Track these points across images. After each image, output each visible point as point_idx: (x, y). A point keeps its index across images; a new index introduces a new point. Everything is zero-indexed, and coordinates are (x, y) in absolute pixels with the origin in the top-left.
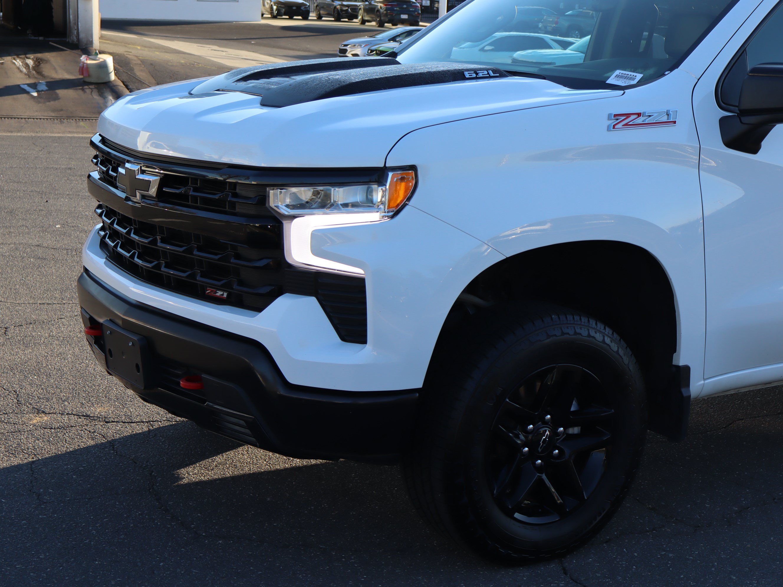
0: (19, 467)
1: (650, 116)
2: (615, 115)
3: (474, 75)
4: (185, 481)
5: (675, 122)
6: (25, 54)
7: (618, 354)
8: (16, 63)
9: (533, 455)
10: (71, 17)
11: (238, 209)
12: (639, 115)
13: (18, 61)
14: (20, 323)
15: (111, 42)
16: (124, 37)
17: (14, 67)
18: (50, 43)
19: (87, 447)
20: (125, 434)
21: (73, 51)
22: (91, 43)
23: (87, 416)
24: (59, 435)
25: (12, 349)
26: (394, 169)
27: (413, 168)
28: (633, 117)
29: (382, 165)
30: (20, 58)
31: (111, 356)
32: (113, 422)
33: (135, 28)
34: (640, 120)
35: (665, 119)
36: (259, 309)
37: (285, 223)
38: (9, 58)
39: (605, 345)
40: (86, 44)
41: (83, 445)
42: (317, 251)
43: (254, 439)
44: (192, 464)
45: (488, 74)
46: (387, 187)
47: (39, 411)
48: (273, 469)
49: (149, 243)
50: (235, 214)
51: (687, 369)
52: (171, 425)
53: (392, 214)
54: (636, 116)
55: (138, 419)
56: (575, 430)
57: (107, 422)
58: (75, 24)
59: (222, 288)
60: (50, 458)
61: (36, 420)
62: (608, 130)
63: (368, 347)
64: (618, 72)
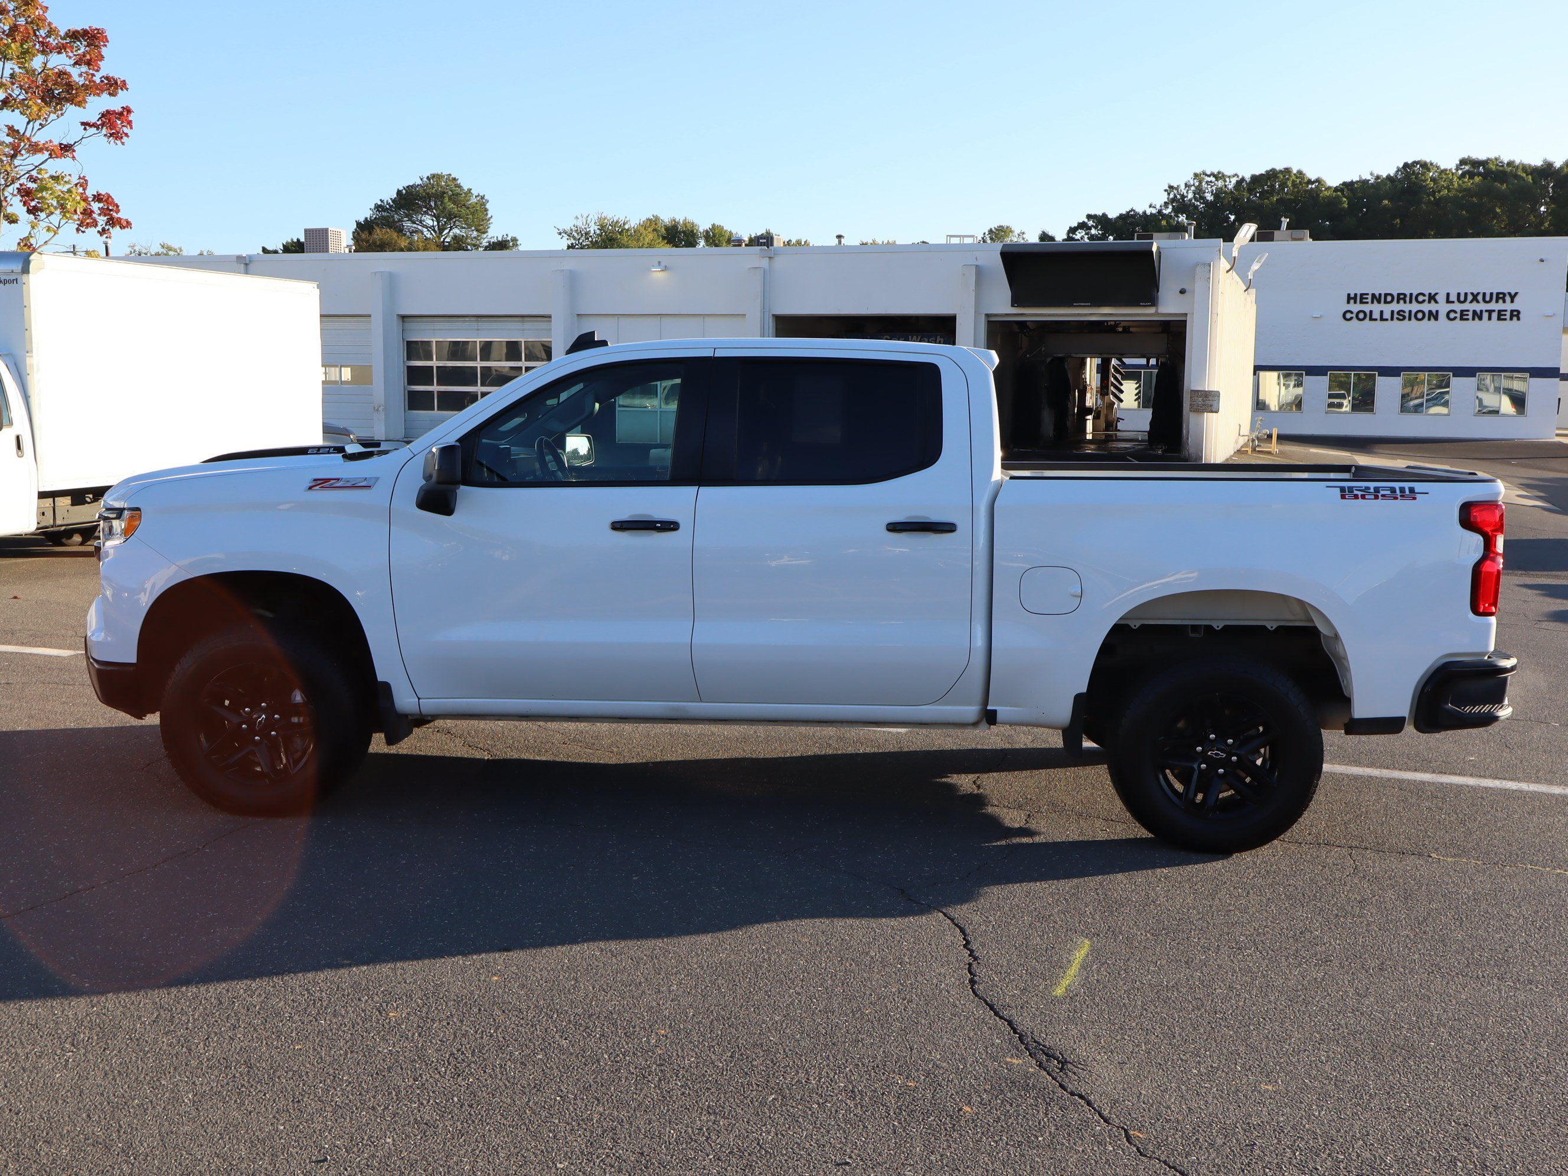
1: (348, 481)
2: (315, 480)
5: (370, 487)
12: (338, 480)
35: (363, 484)
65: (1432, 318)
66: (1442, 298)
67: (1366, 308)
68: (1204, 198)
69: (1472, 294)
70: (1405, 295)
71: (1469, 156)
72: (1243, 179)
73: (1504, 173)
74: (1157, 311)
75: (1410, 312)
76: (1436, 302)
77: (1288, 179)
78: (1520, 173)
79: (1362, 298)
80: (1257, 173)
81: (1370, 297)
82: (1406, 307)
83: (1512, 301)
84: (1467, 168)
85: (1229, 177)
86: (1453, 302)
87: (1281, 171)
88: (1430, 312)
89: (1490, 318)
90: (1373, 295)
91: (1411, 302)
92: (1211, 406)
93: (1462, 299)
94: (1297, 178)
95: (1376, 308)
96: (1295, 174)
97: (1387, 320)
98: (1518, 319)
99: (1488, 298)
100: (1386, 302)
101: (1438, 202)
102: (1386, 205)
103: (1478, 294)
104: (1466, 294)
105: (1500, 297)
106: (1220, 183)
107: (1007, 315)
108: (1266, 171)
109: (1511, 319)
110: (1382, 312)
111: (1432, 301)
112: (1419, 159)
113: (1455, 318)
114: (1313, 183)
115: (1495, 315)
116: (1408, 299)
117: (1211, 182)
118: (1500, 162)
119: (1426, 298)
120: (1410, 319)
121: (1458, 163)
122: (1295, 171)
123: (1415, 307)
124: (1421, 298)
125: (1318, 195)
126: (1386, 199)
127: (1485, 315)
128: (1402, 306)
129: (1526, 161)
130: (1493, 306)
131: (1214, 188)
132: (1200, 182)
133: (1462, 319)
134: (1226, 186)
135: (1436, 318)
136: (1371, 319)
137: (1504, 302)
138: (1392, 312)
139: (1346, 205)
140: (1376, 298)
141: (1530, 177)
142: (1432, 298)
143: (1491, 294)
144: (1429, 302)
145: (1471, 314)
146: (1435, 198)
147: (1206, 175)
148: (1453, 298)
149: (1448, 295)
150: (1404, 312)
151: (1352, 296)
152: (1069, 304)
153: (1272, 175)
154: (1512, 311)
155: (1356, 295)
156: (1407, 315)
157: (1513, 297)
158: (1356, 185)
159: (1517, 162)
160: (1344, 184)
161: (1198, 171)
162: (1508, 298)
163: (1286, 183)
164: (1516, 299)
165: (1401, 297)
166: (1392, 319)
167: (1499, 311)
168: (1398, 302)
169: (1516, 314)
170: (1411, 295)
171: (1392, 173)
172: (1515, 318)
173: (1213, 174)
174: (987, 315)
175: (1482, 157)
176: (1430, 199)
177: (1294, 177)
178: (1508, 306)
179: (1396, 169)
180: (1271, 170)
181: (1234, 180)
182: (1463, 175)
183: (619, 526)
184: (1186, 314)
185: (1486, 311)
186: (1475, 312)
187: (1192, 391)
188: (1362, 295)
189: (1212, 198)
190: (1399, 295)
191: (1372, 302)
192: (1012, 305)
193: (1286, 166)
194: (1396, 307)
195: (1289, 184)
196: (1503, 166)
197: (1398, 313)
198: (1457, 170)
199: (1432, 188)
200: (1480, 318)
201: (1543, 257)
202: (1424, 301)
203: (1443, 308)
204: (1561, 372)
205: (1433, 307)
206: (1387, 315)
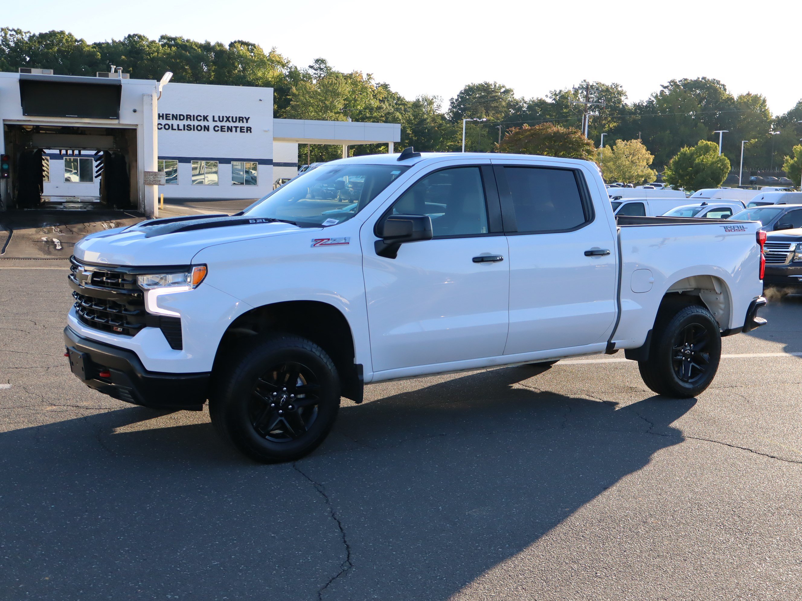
0: (32, 428)
1: (335, 240)
2: (315, 240)
3: (254, 222)
4: (117, 433)
5: (348, 243)
6: (110, 220)
7: (320, 357)
8: (104, 226)
9: (277, 408)
10: (140, 196)
11: (125, 287)
12: (329, 239)
13: (105, 224)
14: (57, 365)
15: (170, 212)
16: (180, 209)
17: (102, 228)
18: (125, 213)
19: (72, 420)
20: (95, 414)
21: (140, 218)
22: (153, 212)
23: (78, 406)
24: (59, 414)
25: (48, 377)
26: (195, 265)
27: (205, 265)
28: (325, 241)
29: (189, 264)
30: (107, 222)
31: (73, 365)
32: (90, 409)
33: (190, 203)
34: (329, 242)
35: (343, 241)
36: (133, 335)
37: (145, 293)
38: (100, 223)
39: (312, 353)
40: (150, 213)
41: (70, 419)
42: (159, 306)
43: (133, 400)
44: (124, 426)
45: (262, 221)
46: (192, 274)
47: (52, 405)
48: (166, 427)
49: (103, 309)
50: (124, 289)
51: (361, 366)
52: (121, 410)
53: (195, 287)
54: (327, 240)
55: (105, 407)
56: (301, 396)
57: (87, 409)
58: (143, 201)
59: (120, 326)
60: (50, 424)
61: (49, 408)
62: (311, 247)
63: (183, 351)
64: (328, 219)
65: (206, 130)
66: (210, 118)
67: (170, 122)
68: (9, 45)
69: (226, 117)
70: (190, 116)
71: (166, 35)
72: (34, 35)
73: (186, 46)
74: (119, 122)
75: (194, 126)
76: (208, 121)
77: (63, 38)
78: (194, 47)
79: (167, 117)
80: (44, 32)
81: (171, 116)
82: (192, 123)
83: (247, 122)
84: (165, 41)
85: (25, 33)
86: (216, 121)
87: (58, 33)
88: (205, 126)
89: (236, 131)
90: (173, 115)
91: (194, 120)
92: (160, 181)
93: (221, 119)
94: (69, 37)
95: (175, 123)
96: (67, 35)
97: (181, 130)
98: (251, 132)
99: (234, 120)
100: (180, 119)
101: (153, 59)
102: (123, 59)
103: (229, 117)
104: (223, 117)
105: (241, 119)
106: (19, 36)
107: (18, 121)
108: (49, 32)
109: (247, 132)
110: (178, 125)
111: (205, 120)
112: (137, 33)
113: (218, 130)
114: (78, 42)
115: (238, 129)
116: (192, 118)
117: (13, 35)
118: (183, 40)
119: (202, 118)
120: (194, 130)
121: (160, 38)
122: (67, 33)
123: (196, 123)
124: (199, 118)
125: (82, 49)
126: (123, 56)
127: (234, 129)
128: (189, 122)
129: (196, 40)
130: (237, 124)
131: (15, 39)
132: (6, 34)
133: (222, 131)
134: (23, 38)
135: (208, 130)
136: (173, 129)
137: (243, 122)
138: (184, 125)
139: (99, 57)
140: (175, 117)
141: (200, 50)
142: (205, 118)
143: (236, 117)
144: (204, 121)
145: (226, 128)
146: (150, 57)
147: (9, 30)
148: (216, 118)
149: (214, 117)
150: (190, 125)
151: (161, 115)
152: (63, 115)
153: (53, 34)
154: (247, 128)
155: (163, 114)
156: (192, 127)
157: (247, 120)
158: (103, 45)
159: (192, 40)
160: (95, 44)
161: (3, 27)
162: (245, 120)
163: (62, 40)
164: (249, 121)
165: (188, 117)
166: (184, 130)
167: (241, 127)
168: (187, 120)
169: (249, 129)
170: (194, 116)
171: (122, 40)
172: (249, 131)
173: (13, 30)
174: (4, 120)
175: (173, 36)
176: (147, 58)
177: (67, 37)
178: (245, 125)
179: (124, 38)
180: (52, 31)
181: (28, 35)
182: (163, 46)
183: (477, 260)
184: (137, 125)
185: (234, 127)
186: (228, 127)
187: (145, 172)
188: (166, 115)
189: (14, 45)
190: (187, 115)
191: (173, 119)
192: (24, 115)
193: (61, 30)
194: (186, 122)
195: (64, 41)
196: (184, 42)
197: (187, 126)
198: (159, 41)
199: (148, 51)
200: (231, 131)
201: (261, 99)
202: (201, 120)
203: (211, 124)
204: (274, 162)
205: (205, 123)
206: (181, 127)
